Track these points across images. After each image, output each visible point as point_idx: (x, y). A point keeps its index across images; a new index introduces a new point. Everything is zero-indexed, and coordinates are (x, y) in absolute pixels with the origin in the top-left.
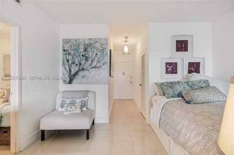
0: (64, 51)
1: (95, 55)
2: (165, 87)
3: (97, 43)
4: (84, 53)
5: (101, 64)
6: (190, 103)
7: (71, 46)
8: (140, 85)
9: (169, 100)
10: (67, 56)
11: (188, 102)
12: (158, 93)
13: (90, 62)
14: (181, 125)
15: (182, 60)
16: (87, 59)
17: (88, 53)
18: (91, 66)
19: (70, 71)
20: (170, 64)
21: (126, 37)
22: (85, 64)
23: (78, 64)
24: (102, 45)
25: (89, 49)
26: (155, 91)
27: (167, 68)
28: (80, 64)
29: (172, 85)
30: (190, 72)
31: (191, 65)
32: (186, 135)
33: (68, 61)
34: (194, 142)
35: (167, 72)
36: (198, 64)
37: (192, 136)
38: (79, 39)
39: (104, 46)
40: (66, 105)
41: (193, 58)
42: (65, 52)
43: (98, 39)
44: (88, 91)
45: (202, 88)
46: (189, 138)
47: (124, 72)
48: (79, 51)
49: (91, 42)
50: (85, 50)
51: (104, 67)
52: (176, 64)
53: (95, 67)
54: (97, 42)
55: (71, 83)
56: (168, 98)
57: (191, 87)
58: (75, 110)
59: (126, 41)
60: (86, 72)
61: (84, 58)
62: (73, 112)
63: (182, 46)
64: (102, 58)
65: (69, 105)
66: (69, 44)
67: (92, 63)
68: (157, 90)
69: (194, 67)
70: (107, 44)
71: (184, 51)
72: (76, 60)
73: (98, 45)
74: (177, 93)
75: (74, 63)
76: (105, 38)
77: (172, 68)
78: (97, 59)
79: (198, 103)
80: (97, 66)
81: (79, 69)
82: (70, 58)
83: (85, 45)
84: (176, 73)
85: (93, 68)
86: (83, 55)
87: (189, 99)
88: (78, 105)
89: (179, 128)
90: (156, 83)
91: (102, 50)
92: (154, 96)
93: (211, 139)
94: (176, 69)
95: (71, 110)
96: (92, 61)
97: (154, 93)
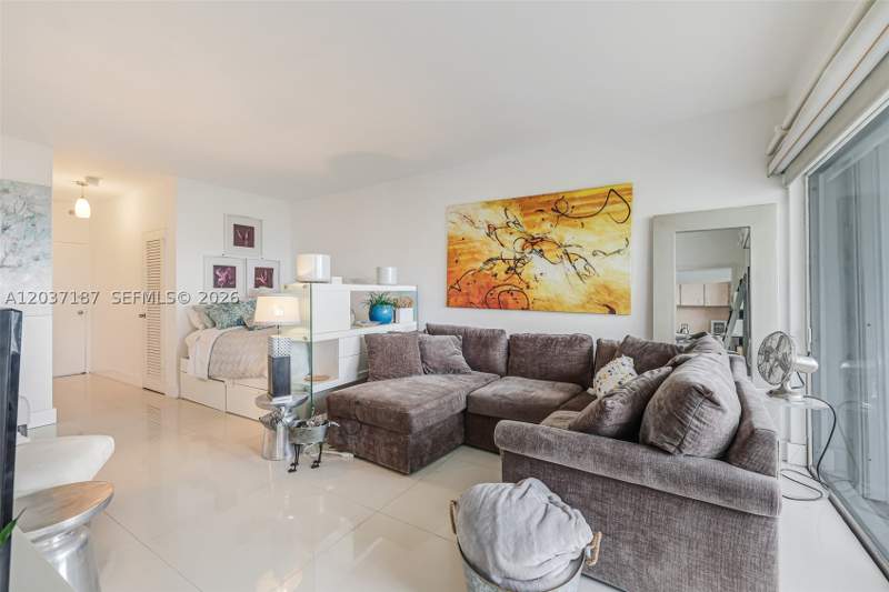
2: (216, 312)
3: (7, 196)
5: (26, 259)
8: (143, 316)
9: (223, 331)
11: (251, 329)
12: (201, 327)
15: (245, 262)
20: (223, 268)
24: (28, 203)
26: (191, 324)
27: (216, 277)
29: (226, 307)
30: (258, 284)
31: (259, 271)
35: (216, 285)
36: (270, 271)
39: (38, 209)
41: (262, 260)
43: (12, 183)
52: (234, 268)
54: (6, 191)
56: (222, 328)
59: (83, 185)
63: (244, 236)
64: (27, 242)
68: (196, 321)
69: (265, 277)
70: (47, 203)
71: (248, 246)
73: (9, 201)
74: (235, 319)
76: (41, 186)
77: (225, 276)
80: (6, 263)
84: (233, 286)
91: (31, 218)
92: (190, 333)
94: (234, 279)
97: (189, 329)
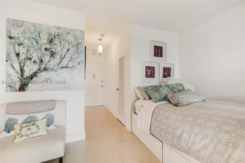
0: (10, 38)
1: (66, 50)
2: (151, 91)
3: (69, 35)
4: (48, 46)
5: (75, 64)
6: (178, 106)
7: (24, 32)
8: (118, 89)
10: (17, 47)
12: (142, 98)
13: (59, 60)
14: (181, 130)
15: (159, 65)
16: (53, 54)
17: (55, 46)
18: (61, 66)
19: (22, 70)
20: (150, 68)
21: (102, 35)
22: (49, 61)
23: (38, 61)
24: (76, 38)
25: (56, 41)
26: (137, 96)
27: (147, 72)
28: (42, 61)
29: (156, 88)
30: (165, 76)
31: (165, 69)
32: (189, 139)
33: (18, 55)
34: (201, 146)
35: (147, 76)
36: (170, 69)
37: (198, 140)
38: (40, 25)
39: (79, 41)
40: (17, 127)
41: (166, 63)
42: (13, 41)
44: (56, 101)
45: (180, 91)
46: (193, 143)
47: (94, 75)
48: (40, 42)
49: (61, 32)
50: (51, 42)
51: (78, 67)
52: (154, 68)
53: (66, 67)
54: (69, 33)
55: (24, 90)
56: (156, 102)
57: (171, 90)
58: (37, 132)
59: (100, 40)
60: (52, 73)
61: (48, 53)
62: (34, 135)
63: (158, 51)
64: (76, 56)
65: (25, 125)
66: (21, 29)
67: (61, 61)
68: (139, 95)
69: (167, 72)
70: (83, 38)
71: (160, 56)
72: (34, 55)
73: (70, 38)
74: (163, 96)
75: (31, 59)
76: (81, 31)
77: (150, 72)
78: (68, 56)
79: (184, 105)
80: (68, 66)
81: (39, 69)
82: (22, 50)
83: (50, 34)
84: (154, 77)
85: (62, 68)
86: (46, 49)
87: (176, 102)
88: (42, 123)
89: (178, 133)
90: (138, 88)
91: (77, 45)
92: (136, 100)
93: (221, 141)
94: (154, 73)
95: (29, 132)
96: (62, 59)
